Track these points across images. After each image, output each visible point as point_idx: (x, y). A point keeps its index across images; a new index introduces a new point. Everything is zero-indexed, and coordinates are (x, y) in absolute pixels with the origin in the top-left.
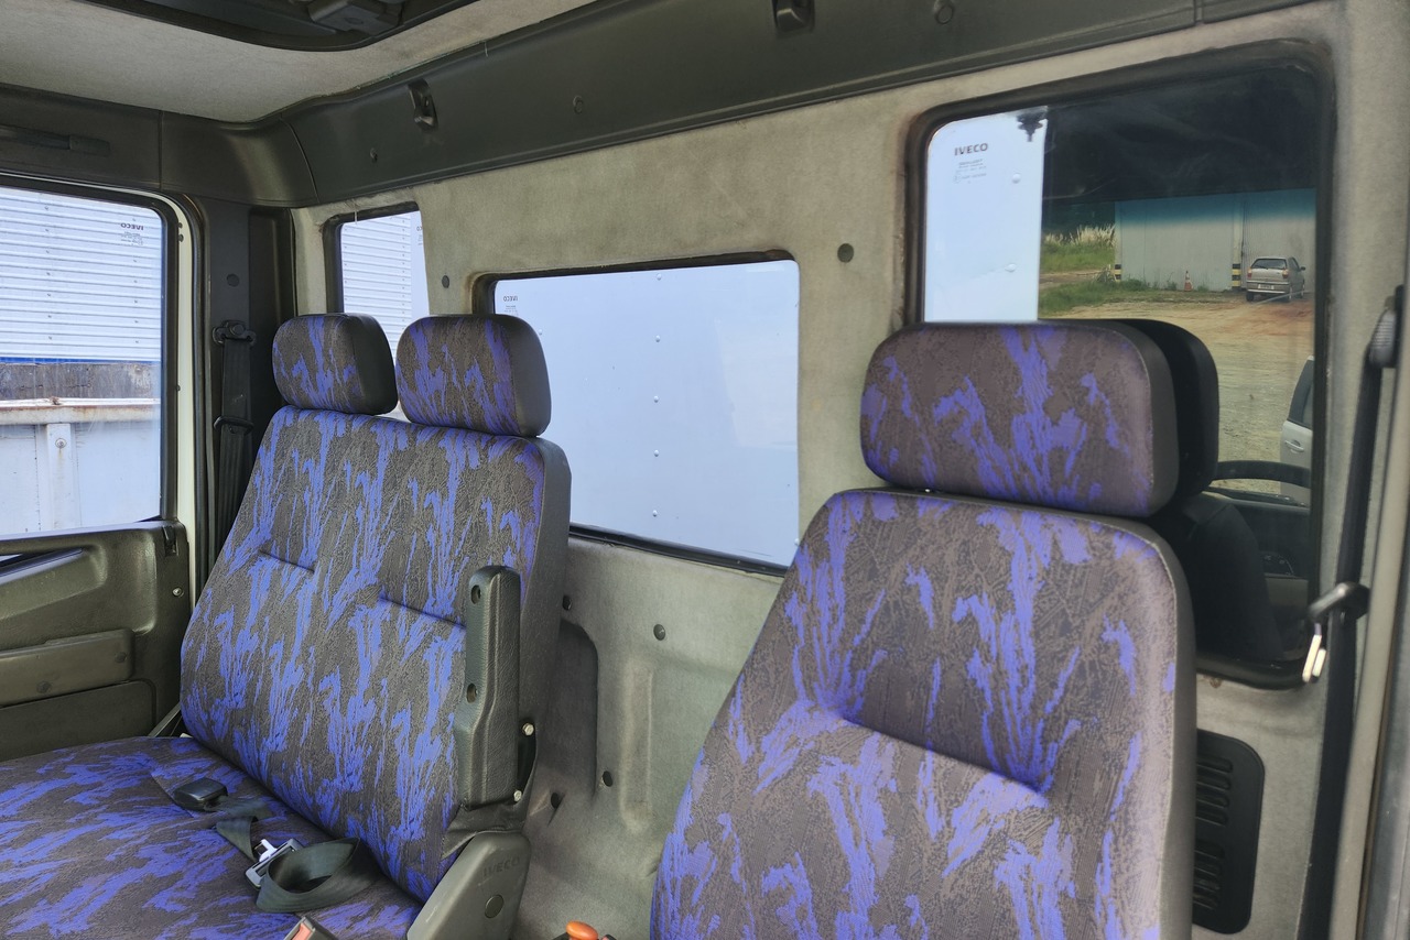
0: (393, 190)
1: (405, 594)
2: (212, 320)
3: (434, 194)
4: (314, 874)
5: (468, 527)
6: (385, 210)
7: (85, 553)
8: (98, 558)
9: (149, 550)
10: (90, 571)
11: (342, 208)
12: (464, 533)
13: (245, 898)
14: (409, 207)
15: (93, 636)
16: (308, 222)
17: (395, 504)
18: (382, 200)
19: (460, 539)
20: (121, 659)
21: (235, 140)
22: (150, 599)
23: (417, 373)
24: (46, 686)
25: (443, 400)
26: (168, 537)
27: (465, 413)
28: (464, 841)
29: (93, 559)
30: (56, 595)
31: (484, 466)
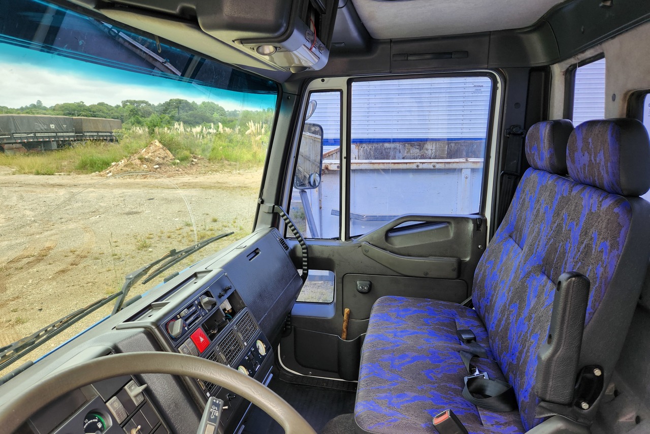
0: (592, 47)
1: (552, 274)
2: (505, 125)
3: (611, 46)
4: (488, 393)
5: (584, 245)
6: (592, 59)
7: (448, 224)
8: (451, 227)
9: (471, 226)
10: (448, 232)
11: (572, 61)
12: (581, 248)
13: (459, 388)
14: (600, 56)
15: (445, 258)
16: (558, 70)
17: (556, 225)
18: (589, 54)
19: (579, 251)
20: (454, 270)
21: (522, 36)
22: (469, 247)
23: (576, 153)
24: (427, 274)
25: (586, 170)
26: (479, 223)
27: (596, 178)
28: (549, 415)
29: (450, 228)
30: (435, 239)
31: (599, 211)
